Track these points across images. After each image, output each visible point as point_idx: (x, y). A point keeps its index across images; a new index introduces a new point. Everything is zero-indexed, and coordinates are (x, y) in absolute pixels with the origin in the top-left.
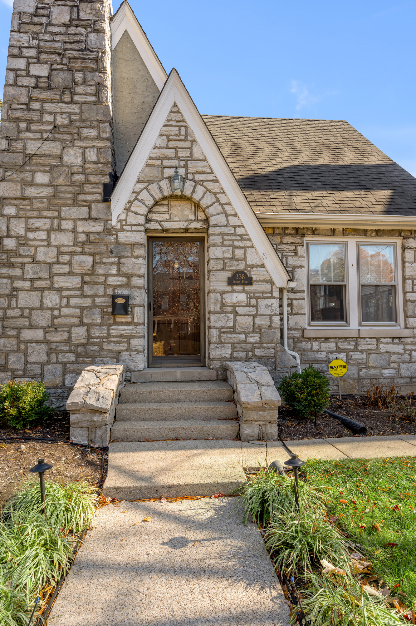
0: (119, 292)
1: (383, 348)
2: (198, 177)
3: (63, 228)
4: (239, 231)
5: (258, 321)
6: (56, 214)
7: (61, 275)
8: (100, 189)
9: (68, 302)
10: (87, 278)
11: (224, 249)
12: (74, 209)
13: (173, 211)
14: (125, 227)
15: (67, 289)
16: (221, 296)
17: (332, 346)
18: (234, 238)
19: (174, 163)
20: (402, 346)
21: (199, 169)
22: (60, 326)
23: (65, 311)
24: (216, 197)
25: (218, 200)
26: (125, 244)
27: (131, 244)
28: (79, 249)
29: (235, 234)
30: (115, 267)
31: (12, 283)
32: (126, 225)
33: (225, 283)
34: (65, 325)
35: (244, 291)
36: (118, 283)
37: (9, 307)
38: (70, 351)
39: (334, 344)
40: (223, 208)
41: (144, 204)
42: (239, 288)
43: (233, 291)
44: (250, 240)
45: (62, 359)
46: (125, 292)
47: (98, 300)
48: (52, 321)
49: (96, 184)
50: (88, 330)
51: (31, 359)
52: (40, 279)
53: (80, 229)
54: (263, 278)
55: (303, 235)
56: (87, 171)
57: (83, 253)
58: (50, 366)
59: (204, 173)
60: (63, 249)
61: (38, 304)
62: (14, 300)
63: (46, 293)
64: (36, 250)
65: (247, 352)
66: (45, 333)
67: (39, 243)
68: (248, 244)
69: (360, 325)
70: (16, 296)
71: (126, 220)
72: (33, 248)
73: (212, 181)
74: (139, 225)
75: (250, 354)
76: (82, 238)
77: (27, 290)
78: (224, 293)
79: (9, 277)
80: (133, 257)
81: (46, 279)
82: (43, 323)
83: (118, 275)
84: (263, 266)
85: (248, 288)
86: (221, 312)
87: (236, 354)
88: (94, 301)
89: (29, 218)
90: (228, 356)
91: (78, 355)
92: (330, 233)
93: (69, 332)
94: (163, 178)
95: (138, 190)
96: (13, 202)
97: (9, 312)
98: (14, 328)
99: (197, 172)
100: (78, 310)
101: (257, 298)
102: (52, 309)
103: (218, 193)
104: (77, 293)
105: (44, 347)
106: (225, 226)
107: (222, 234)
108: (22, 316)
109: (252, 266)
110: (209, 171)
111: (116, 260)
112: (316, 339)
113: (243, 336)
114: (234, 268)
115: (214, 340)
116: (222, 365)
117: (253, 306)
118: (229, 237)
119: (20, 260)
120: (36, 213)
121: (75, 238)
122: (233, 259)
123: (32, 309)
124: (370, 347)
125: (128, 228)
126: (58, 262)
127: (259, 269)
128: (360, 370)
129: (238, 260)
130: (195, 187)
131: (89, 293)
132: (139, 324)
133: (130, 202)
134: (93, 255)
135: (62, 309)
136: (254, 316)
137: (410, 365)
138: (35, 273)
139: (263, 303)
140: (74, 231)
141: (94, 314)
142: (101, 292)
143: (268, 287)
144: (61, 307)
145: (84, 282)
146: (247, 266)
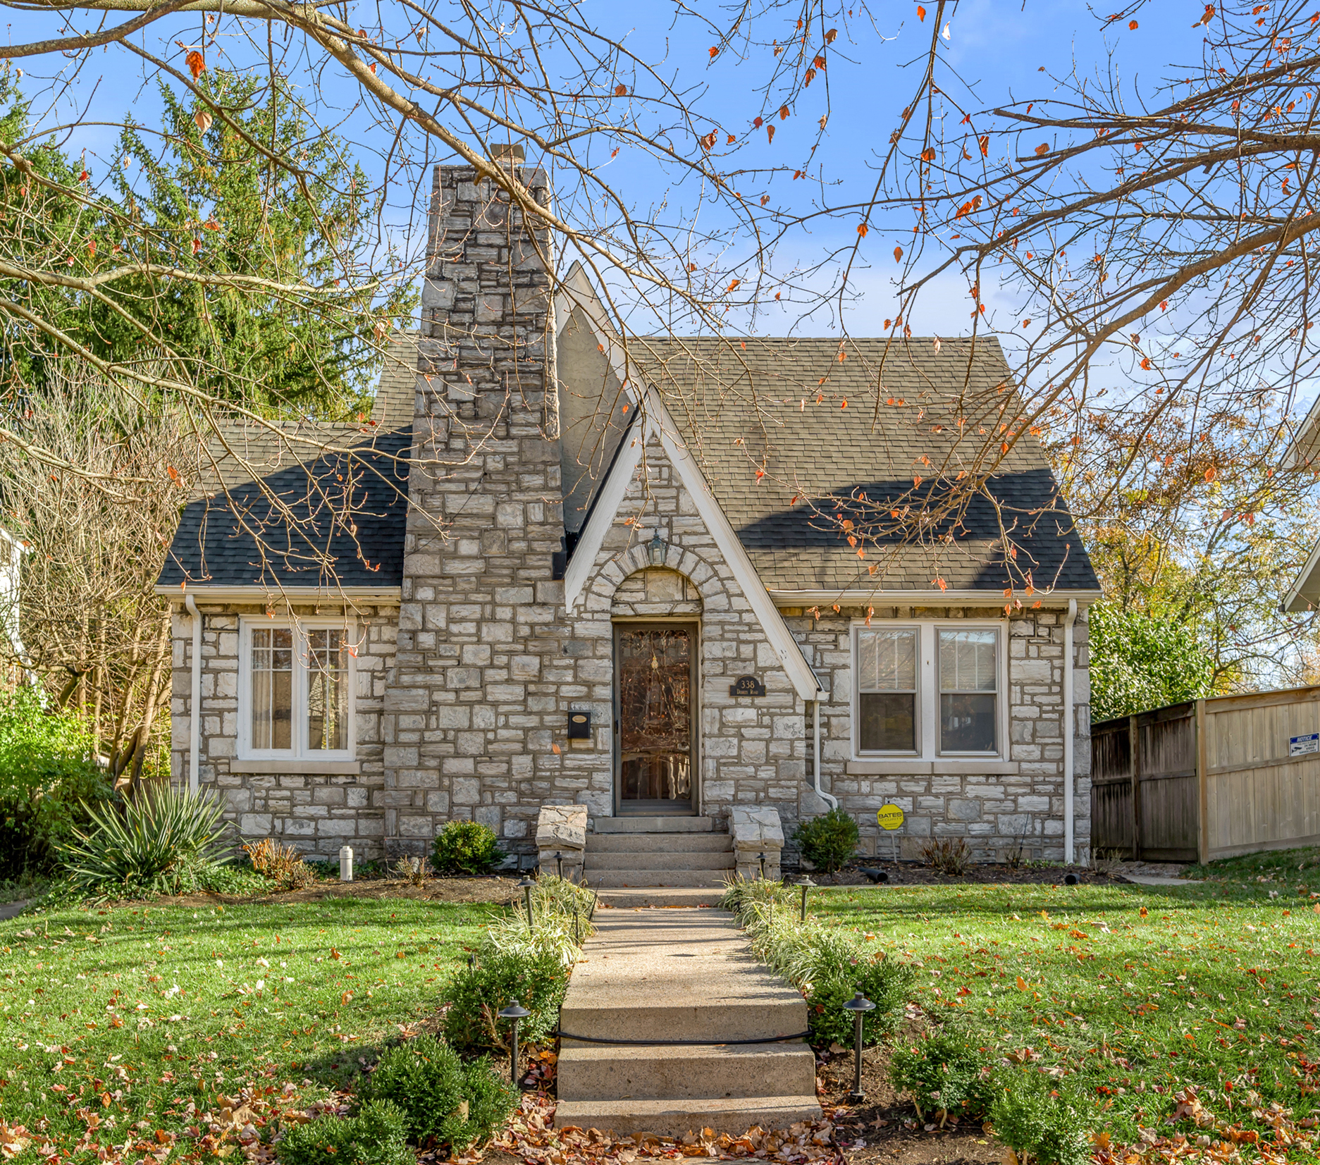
0: (576, 706)
1: (971, 791)
2: (688, 540)
3: (498, 617)
4: (747, 618)
5: (774, 748)
6: (489, 598)
7: (496, 683)
8: (549, 562)
9: (507, 721)
10: (532, 688)
11: (725, 644)
12: (513, 591)
13: (652, 588)
14: (584, 615)
15: (506, 703)
16: (721, 712)
17: (891, 787)
18: (739, 628)
19: (654, 520)
20: (1002, 789)
21: (689, 529)
22: (497, 754)
23: (503, 733)
24: (713, 569)
25: (716, 573)
26: (584, 639)
27: (592, 639)
28: (521, 647)
29: (740, 623)
30: (571, 672)
31: (430, 696)
32: (586, 611)
33: (727, 694)
34: (503, 753)
35: (753, 706)
36: (575, 695)
37: (427, 728)
38: (510, 789)
39: (894, 784)
40: (723, 585)
41: (611, 581)
42: (747, 700)
43: (738, 705)
44: (762, 631)
45: (499, 799)
46: (585, 707)
47: (547, 718)
48: (485, 747)
49: (544, 554)
50: (534, 760)
51: (457, 799)
52: (468, 689)
53: (521, 619)
54: (780, 686)
55: (849, 618)
56: (530, 536)
57: (526, 652)
58: (483, 809)
59: (695, 534)
60: (499, 647)
61: (466, 725)
62: (434, 717)
63: (477, 708)
64: (462, 648)
65: (757, 791)
66: (476, 763)
67: (466, 639)
68: (759, 636)
69: (938, 755)
70: (437, 713)
71: (585, 605)
72: (458, 647)
73: (707, 545)
74: (603, 611)
75: (762, 795)
76: (525, 631)
77: (451, 705)
78: (725, 707)
79: (427, 687)
80: (595, 657)
81: (476, 689)
82: (473, 750)
83: (575, 683)
84: (781, 668)
85: (759, 701)
86: (721, 735)
87: (740, 795)
88: (542, 720)
89: (452, 604)
90: (731, 798)
91: (521, 794)
92: (890, 613)
93: (509, 763)
94: (636, 543)
95: (602, 561)
96: (430, 581)
97: (427, 734)
98: (434, 757)
99: (685, 533)
100: (520, 732)
101: (772, 715)
102: (485, 731)
103: (717, 563)
104: (520, 708)
105: (475, 783)
106: (726, 611)
107: (722, 623)
108: (445, 740)
109: (765, 669)
110: (703, 530)
111: (572, 661)
112: (866, 776)
113: (751, 770)
114: (738, 672)
115: (710, 774)
116: (721, 811)
117: (766, 727)
118: (731, 628)
119: (441, 663)
120: (460, 597)
121: (515, 631)
122: (737, 658)
123: (458, 731)
124: (950, 789)
125: (589, 616)
126: (492, 666)
127: (775, 673)
128: (935, 824)
129: (744, 660)
130: (682, 555)
131: (535, 709)
132: (605, 752)
133: (591, 579)
134: (540, 655)
135: (499, 731)
136: (768, 742)
137: (1014, 817)
138: (462, 681)
139: (780, 722)
140: (513, 621)
141: (543, 737)
142: (551, 706)
143: (788, 699)
144: (497, 728)
145: (528, 694)
146: (757, 668)
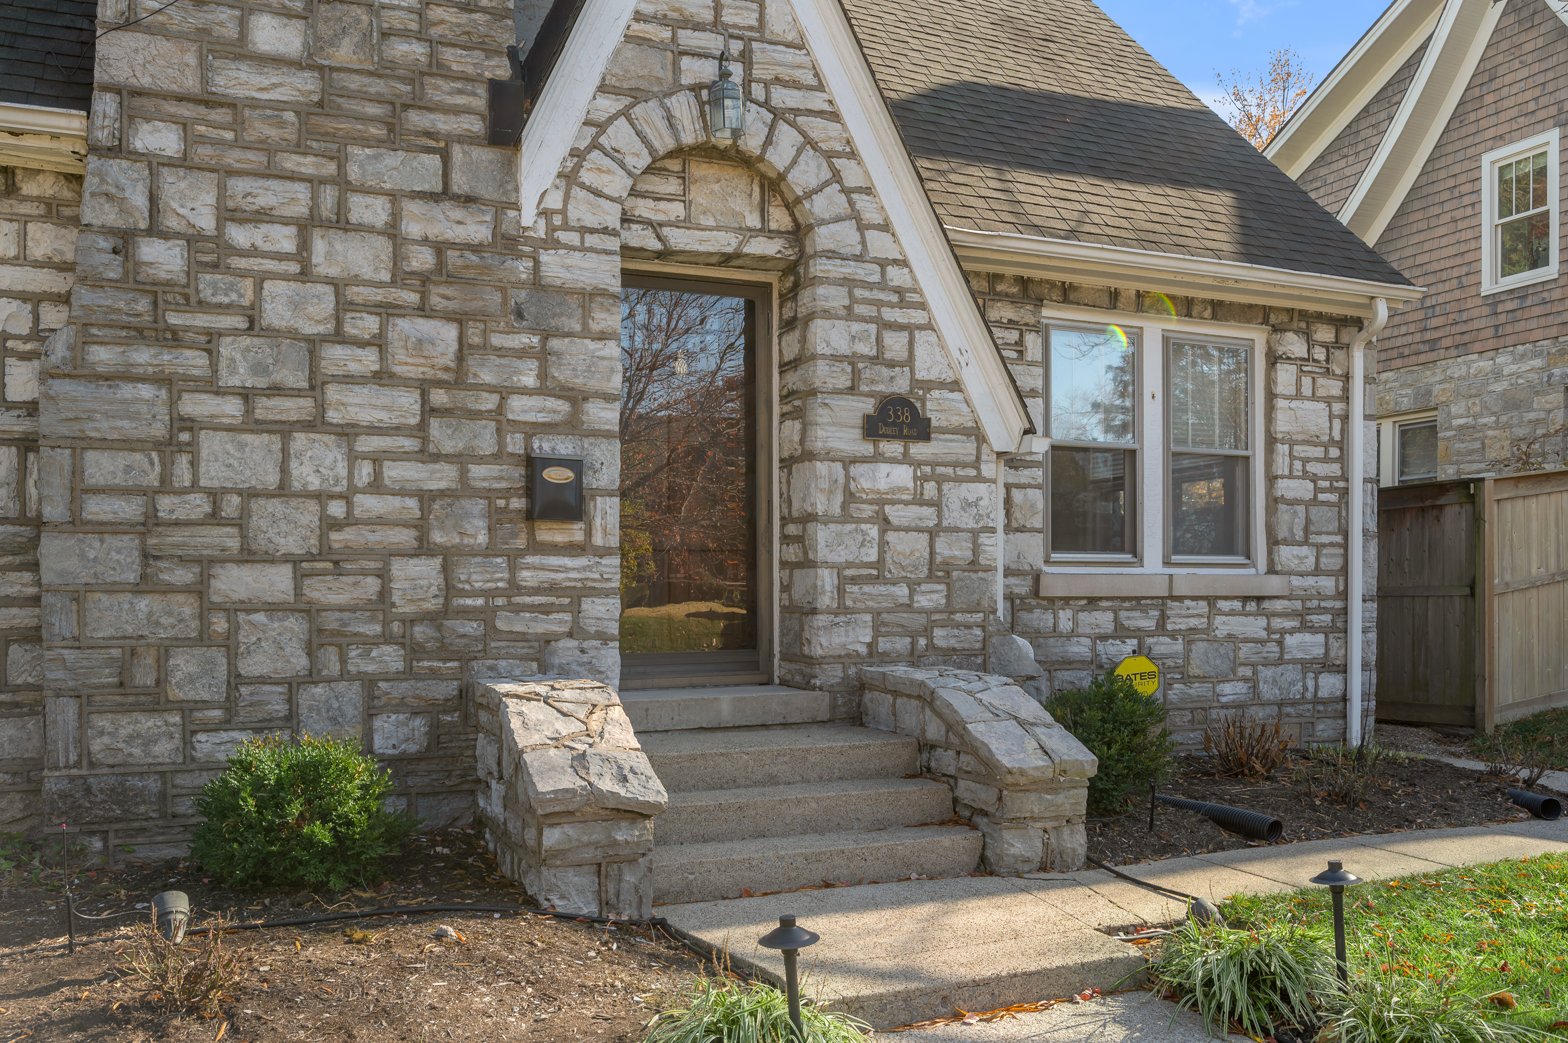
0: (544, 446)
1: (1224, 626)
2: (783, 97)
3: (354, 218)
4: (896, 276)
5: (946, 548)
6: (331, 168)
7: (349, 379)
8: (480, 101)
9: (377, 475)
10: (439, 397)
11: (856, 327)
12: (393, 158)
13: (699, 195)
14: (562, 236)
15: (374, 430)
16: (846, 468)
17: (1104, 620)
18: (882, 296)
19: (712, 42)
20: (1263, 622)
21: (785, 73)
22: (352, 553)
23: (368, 504)
24: (832, 166)
25: (836, 176)
26: (563, 291)
27: (582, 293)
28: (412, 298)
29: (883, 285)
30: (534, 364)
31: (173, 403)
32: (566, 227)
33: (857, 433)
34: (368, 552)
35: (906, 459)
36: (541, 418)
37: (166, 485)
38: (387, 638)
39: (1110, 616)
40: (851, 203)
41: (622, 165)
42: (893, 448)
43: (877, 458)
44: (923, 306)
45: (358, 663)
46: (565, 447)
47: (477, 471)
48: (323, 538)
49: (467, 79)
50: (446, 569)
51: (251, 666)
52: (276, 390)
53: (413, 228)
54: (956, 421)
55: (1039, 302)
56: (435, 32)
57: (423, 310)
58: (318, 690)
59: (796, 85)
60: (357, 293)
61: (272, 479)
62: (183, 461)
63: (300, 440)
64: (259, 288)
65: (914, 636)
66: (299, 577)
67: (270, 265)
68: (918, 317)
69: (1168, 562)
70: (192, 448)
71: (563, 212)
72: (248, 285)
73: (820, 114)
74: (605, 231)
75: (922, 642)
76: (422, 259)
77: (230, 429)
78: (855, 460)
79: (162, 380)
80: (586, 333)
81: (297, 393)
82: (291, 544)
83: (541, 391)
84: (956, 386)
85: (918, 450)
86: (846, 517)
87: (883, 645)
88: (464, 474)
89: (231, 173)
90: (863, 650)
91: (414, 651)
92: (1106, 300)
93: (383, 575)
94: (677, 87)
95: (602, 117)
96: (171, 108)
97: (165, 503)
98: (183, 560)
99: (778, 80)
100: (412, 503)
101: (940, 480)
102: (322, 497)
103: (838, 155)
104: (409, 444)
105: (295, 625)
106: (859, 258)
107: (849, 283)
108: (214, 518)
109: (929, 386)
110: (811, 80)
111: (535, 340)
112: (1067, 600)
113: (902, 591)
114: (881, 388)
115: (826, 600)
116: (846, 677)
117: (929, 503)
118: (867, 294)
119: (201, 320)
120: (256, 158)
121: (397, 257)
122: (877, 359)
123: (249, 494)
124: (1193, 622)
125: (572, 238)
126: (339, 337)
127: (946, 394)
128: (1168, 685)
129: (891, 364)
130: (772, 128)
131: (448, 447)
132: (605, 552)
133: (578, 155)
134: (459, 319)
135: (359, 498)
136: (933, 534)
137: (1280, 669)
138: (258, 369)
139: (955, 494)
140: (392, 231)
141: (467, 515)
142: (487, 444)
143: (967, 448)
144: (353, 490)
145: (429, 411)
146: (915, 383)
